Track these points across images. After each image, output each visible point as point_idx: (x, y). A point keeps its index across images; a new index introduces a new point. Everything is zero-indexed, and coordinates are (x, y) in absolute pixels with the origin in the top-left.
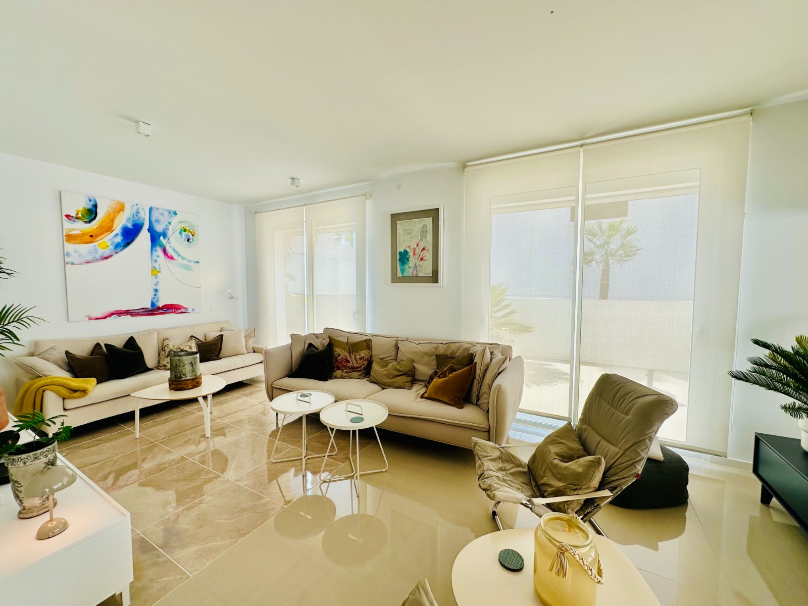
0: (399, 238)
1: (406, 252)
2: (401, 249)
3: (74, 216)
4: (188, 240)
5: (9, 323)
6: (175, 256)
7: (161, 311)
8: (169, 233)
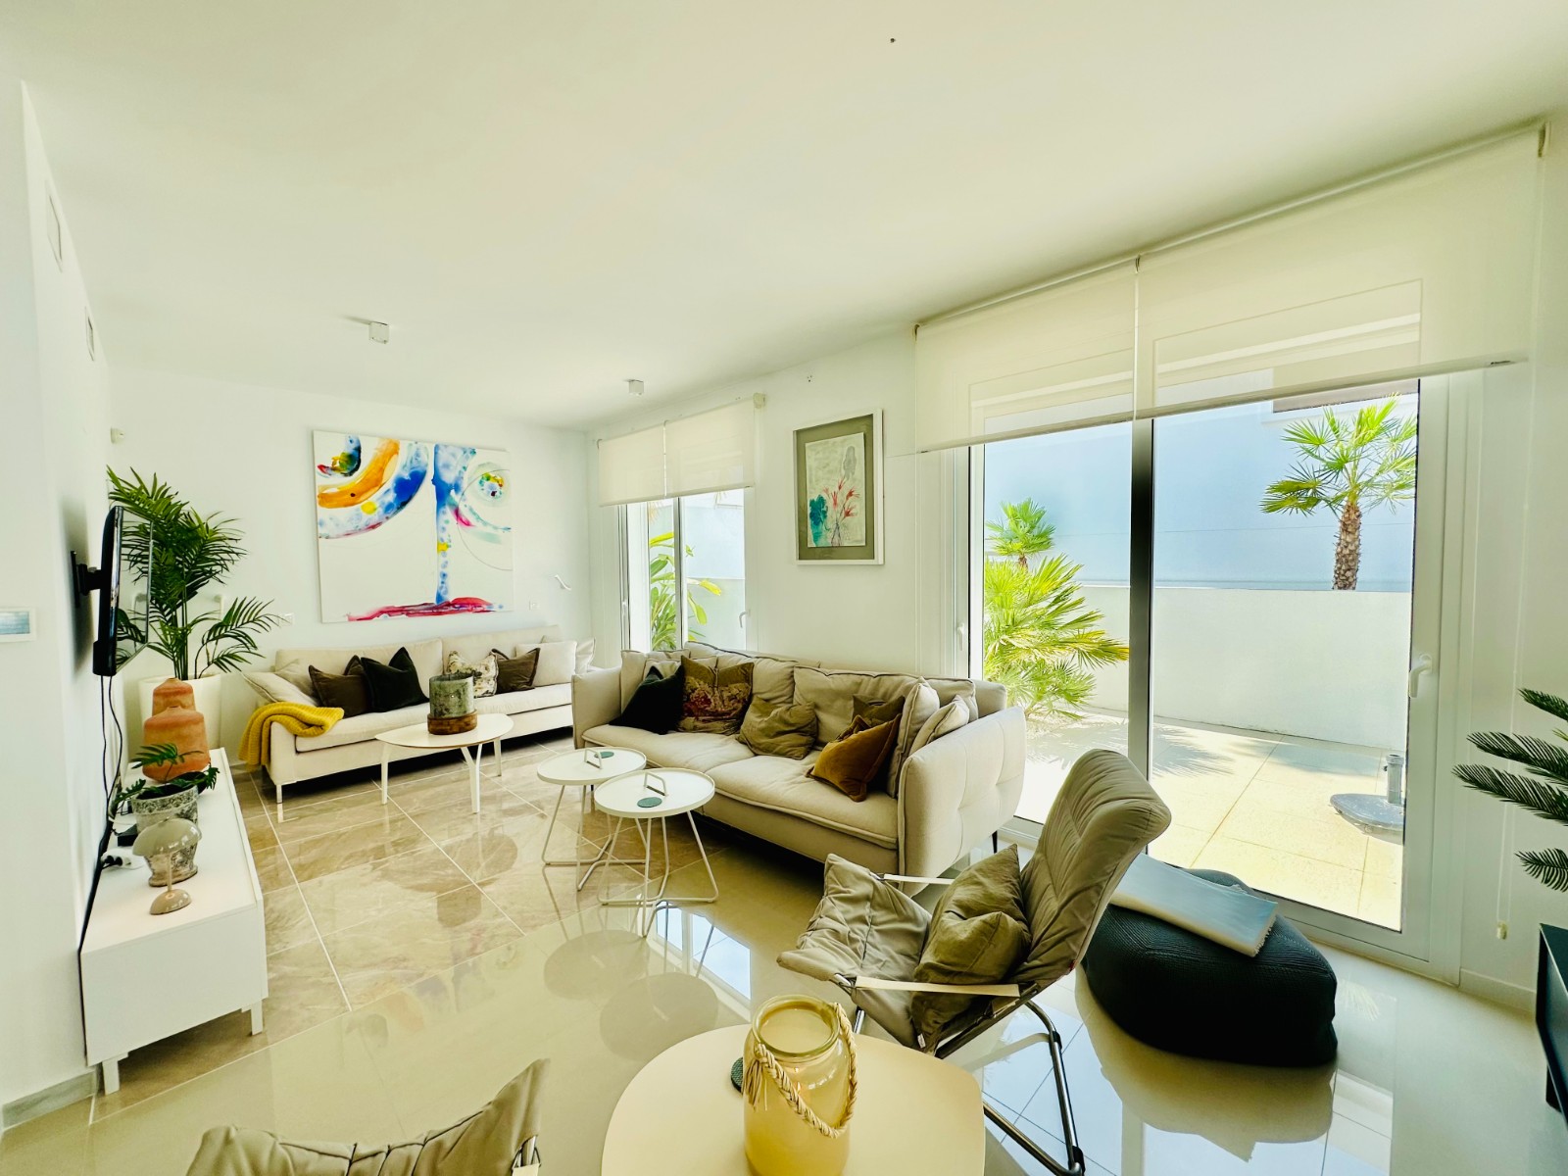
0: (811, 475)
1: (821, 500)
2: (813, 496)
3: (330, 466)
4: (493, 494)
5: (243, 624)
6: (472, 519)
7: (452, 608)
8: (464, 485)
